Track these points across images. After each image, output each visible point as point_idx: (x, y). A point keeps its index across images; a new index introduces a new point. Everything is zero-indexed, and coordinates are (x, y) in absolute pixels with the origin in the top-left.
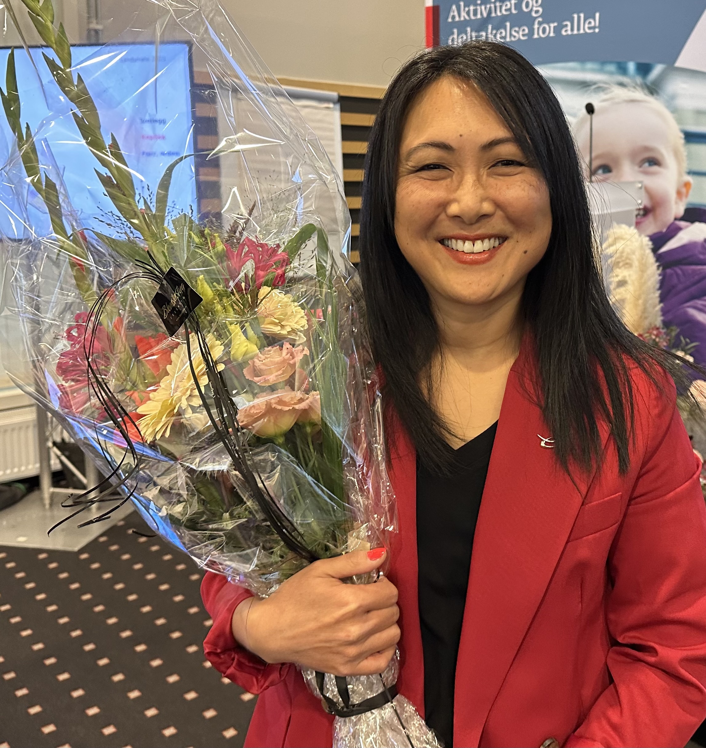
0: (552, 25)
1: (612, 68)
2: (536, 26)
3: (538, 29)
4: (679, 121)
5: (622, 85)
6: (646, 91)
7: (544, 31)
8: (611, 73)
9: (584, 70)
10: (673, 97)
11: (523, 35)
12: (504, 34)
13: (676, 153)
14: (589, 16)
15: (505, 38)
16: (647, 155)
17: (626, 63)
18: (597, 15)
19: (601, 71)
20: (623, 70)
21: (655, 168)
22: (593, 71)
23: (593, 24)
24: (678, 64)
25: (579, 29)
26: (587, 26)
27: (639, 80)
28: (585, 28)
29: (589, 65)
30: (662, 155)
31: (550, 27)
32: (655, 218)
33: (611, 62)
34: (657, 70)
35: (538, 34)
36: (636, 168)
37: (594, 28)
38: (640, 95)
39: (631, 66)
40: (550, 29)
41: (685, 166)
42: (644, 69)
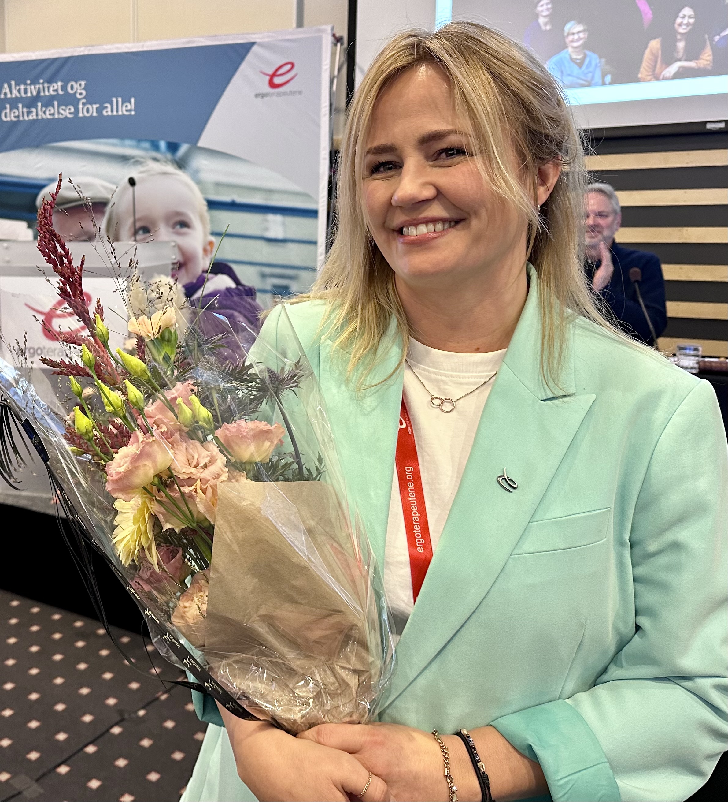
0: (95, 106)
1: (147, 145)
2: (81, 106)
3: (83, 108)
4: (203, 190)
5: (155, 159)
7: (88, 111)
8: (146, 149)
9: (124, 146)
10: (197, 171)
11: (70, 113)
12: (52, 112)
13: (202, 218)
14: (126, 100)
15: (53, 114)
16: (178, 219)
17: (158, 141)
18: (133, 100)
19: (138, 147)
20: (155, 147)
21: (185, 230)
22: (131, 147)
23: (129, 108)
24: (201, 144)
25: (117, 111)
26: (124, 108)
27: (169, 156)
28: (123, 111)
29: (128, 142)
30: (190, 219)
31: (93, 108)
32: (187, 271)
33: (146, 140)
34: (184, 148)
35: (83, 113)
36: (170, 230)
37: (130, 110)
38: (170, 168)
39: (163, 145)
40: (93, 109)
41: (209, 228)
42: (173, 147)
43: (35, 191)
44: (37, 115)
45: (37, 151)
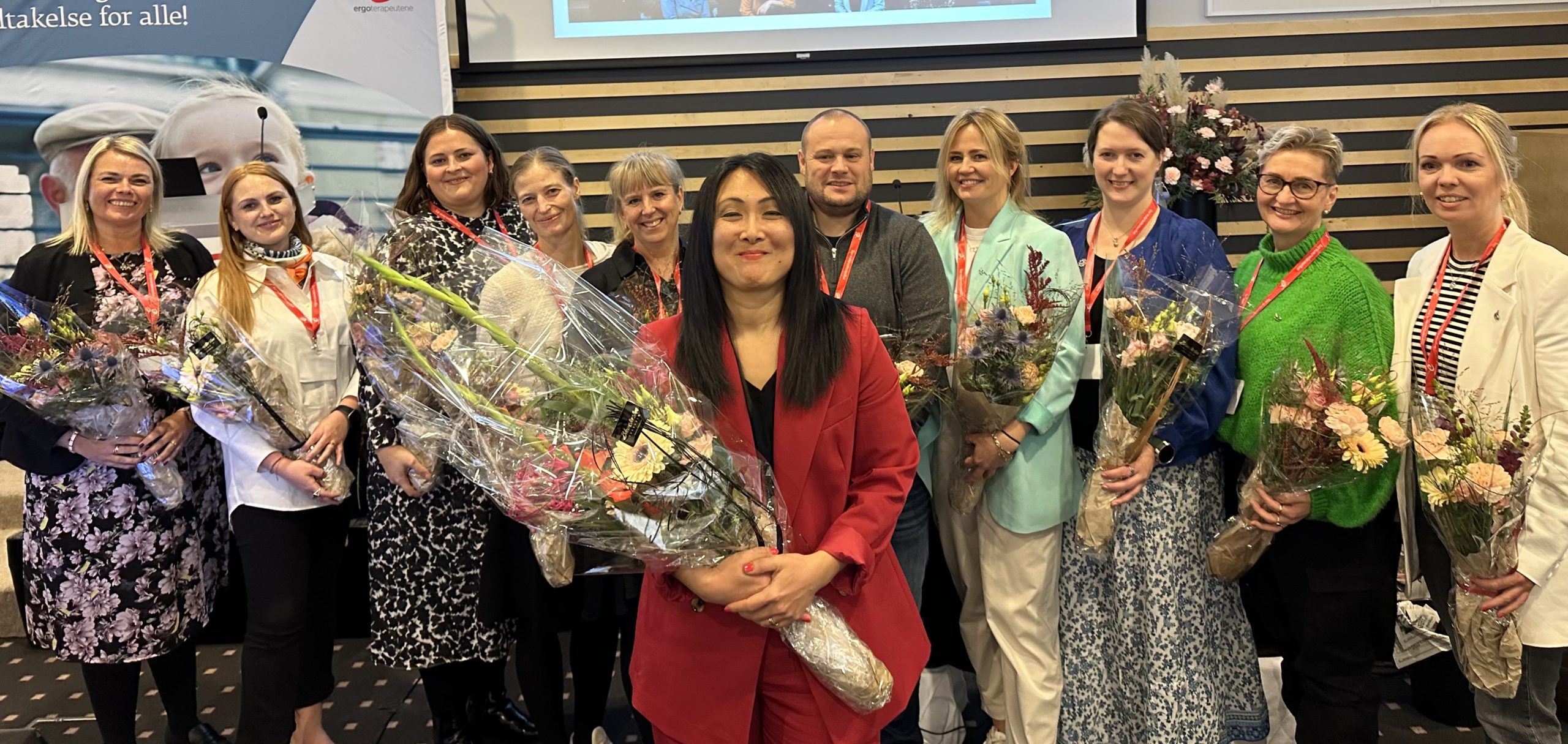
0: (125, 14)
1: (210, 63)
2: (103, 13)
3: (107, 17)
4: (293, 118)
5: (222, 80)
6: (252, 88)
7: (115, 19)
8: (208, 68)
9: (174, 64)
10: (284, 94)
11: (85, 22)
13: (294, 149)
16: (261, 151)
17: (225, 58)
18: (184, 8)
19: (196, 65)
20: (222, 65)
22: (185, 64)
24: (286, 62)
25: (162, 20)
26: (171, 18)
27: (243, 76)
28: (170, 20)
29: (180, 59)
30: (278, 150)
31: (123, 16)
33: (207, 57)
34: (263, 67)
35: (107, 22)
37: (182, 20)
38: (246, 91)
39: (232, 62)
41: (304, 161)
42: (248, 66)
43: (33, 123)
44: (30, 23)
45: (32, 70)
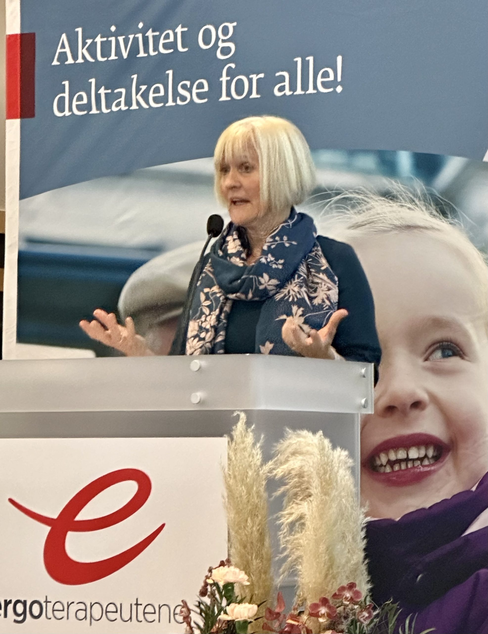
0: (254, 77)
2: (224, 79)
3: (229, 83)
5: (387, 195)
6: (433, 208)
7: (239, 89)
11: (199, 96)
12: (161, 93)
15: (163, 100)
16: (438, 335)
18: (339, 59)
20: (388, 166)
23: (331, 77)
25: (305, 87)
26: (320, 80)
27: (418, 186)
28: (317, 85)
30: (465, 334)
31: (250, 81)
33: (366, 151)
34: (452, 167)
35: (229, 94)
37: (334, 84)
39: (405, 160)
42: (428, 166)
44: (128, 102)
